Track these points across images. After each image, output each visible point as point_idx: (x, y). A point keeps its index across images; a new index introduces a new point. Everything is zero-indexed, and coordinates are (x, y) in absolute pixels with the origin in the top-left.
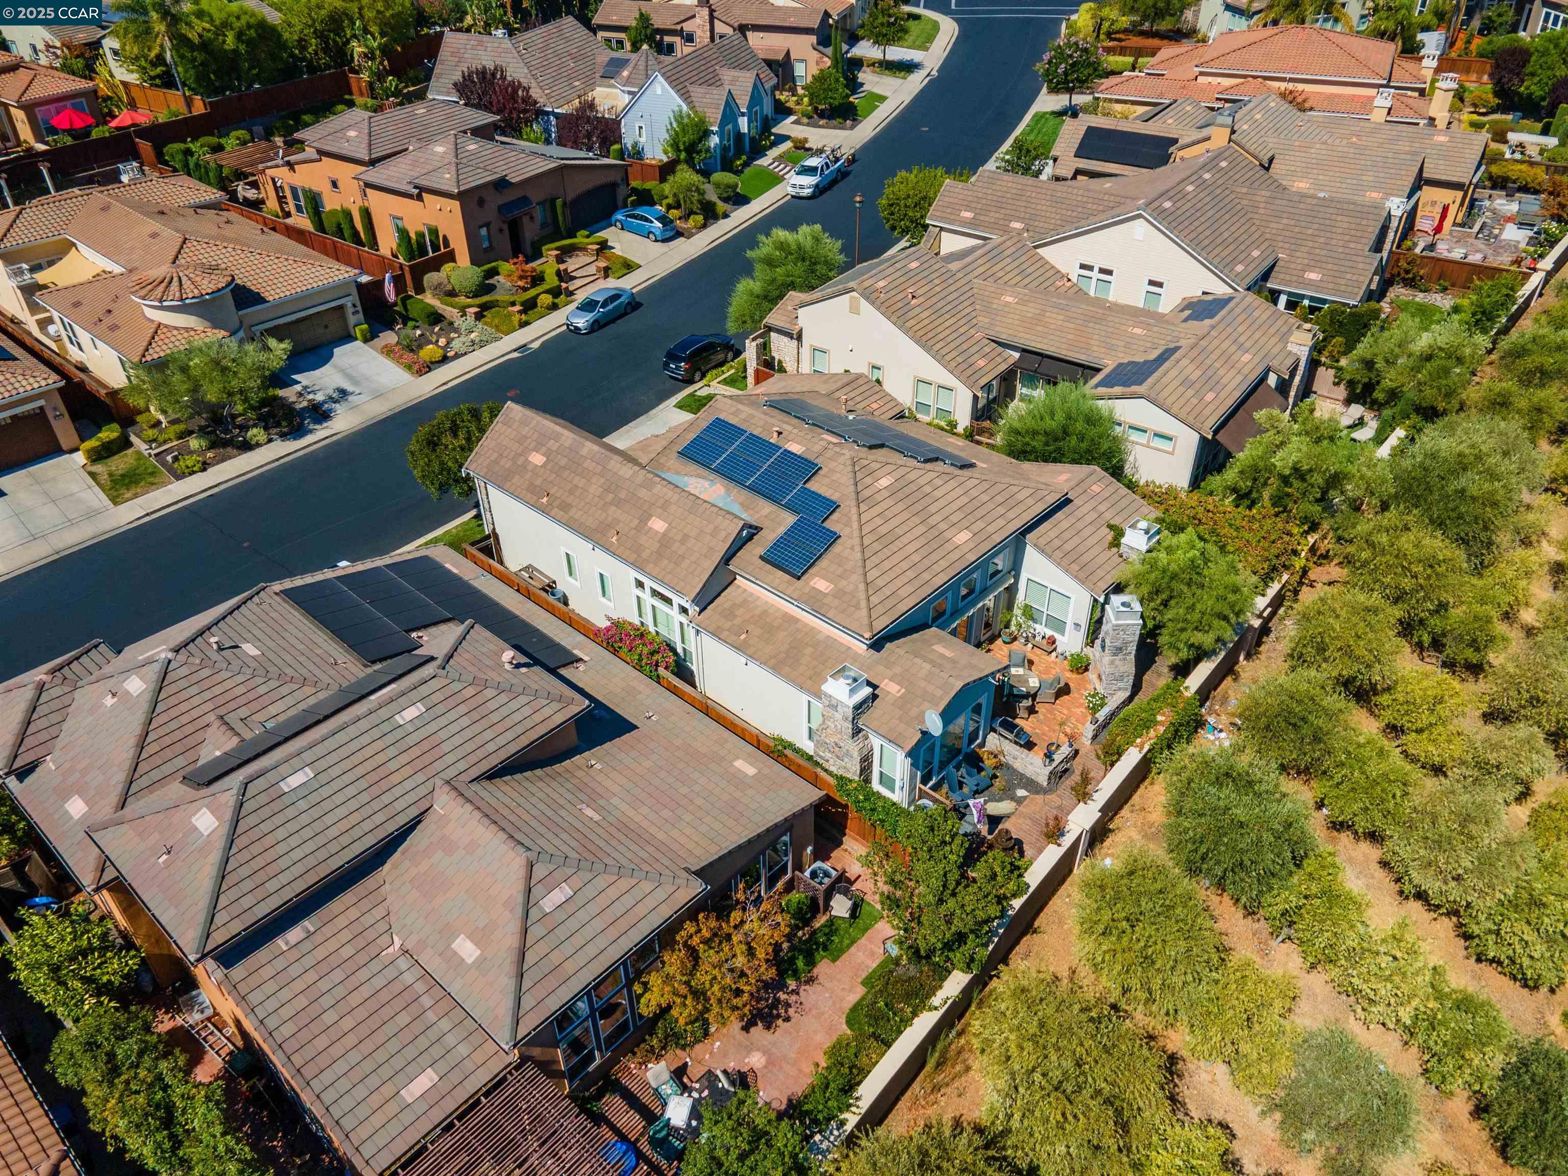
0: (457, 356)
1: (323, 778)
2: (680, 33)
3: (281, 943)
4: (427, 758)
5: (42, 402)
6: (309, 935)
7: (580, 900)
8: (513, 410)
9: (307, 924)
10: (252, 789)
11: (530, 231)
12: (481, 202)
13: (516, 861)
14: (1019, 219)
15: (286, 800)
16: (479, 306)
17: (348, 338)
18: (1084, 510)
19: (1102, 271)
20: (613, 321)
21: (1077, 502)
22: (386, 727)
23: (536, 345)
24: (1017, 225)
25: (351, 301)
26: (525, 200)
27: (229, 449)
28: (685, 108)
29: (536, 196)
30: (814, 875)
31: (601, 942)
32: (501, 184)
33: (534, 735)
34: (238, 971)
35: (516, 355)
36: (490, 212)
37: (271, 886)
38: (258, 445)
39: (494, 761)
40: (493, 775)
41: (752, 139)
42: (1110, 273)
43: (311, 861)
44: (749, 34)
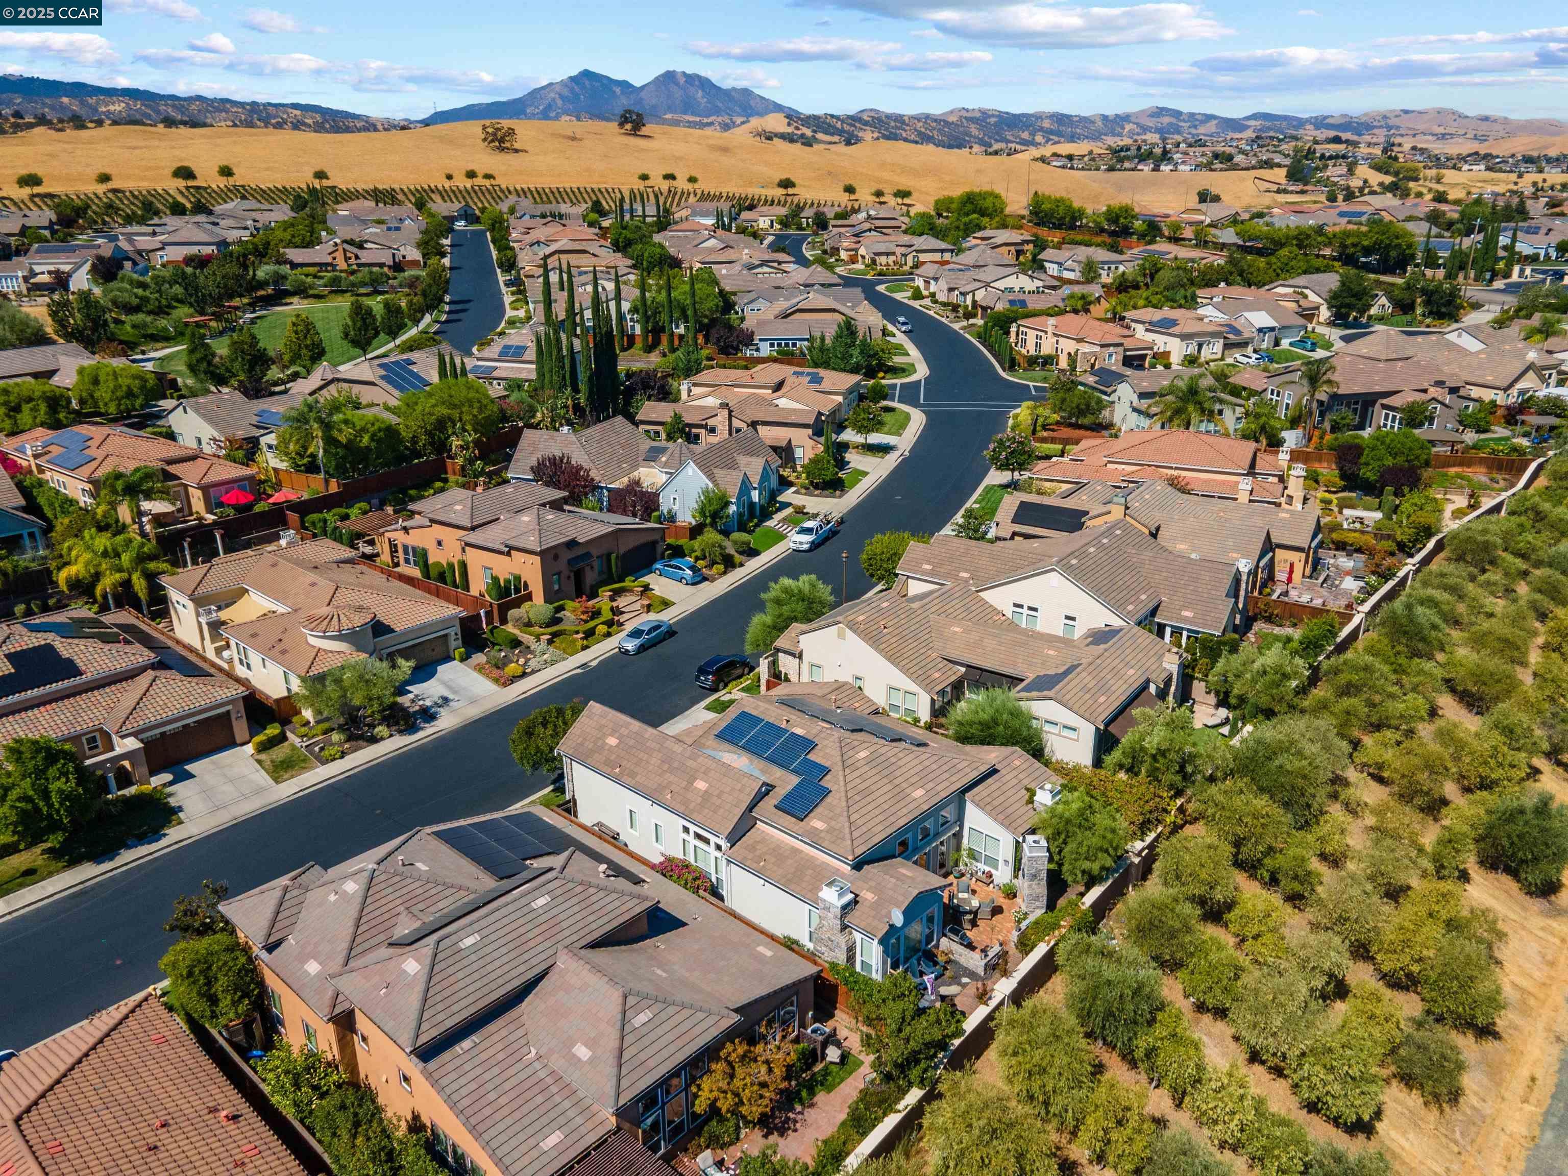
0: (534, 672)
1: (486, 941)
2: (705, 427)
3: (458, 1049)
4: (554, 931)
5: (229, 707)
6: (476, 1045)
7: (657, 1021)
8: (594, 707)
9: (475, 1038)
10: (442, 945)
11: (590, 577)
12: (556, 557)
13: (615, 997)
14: (966, 571)
15: (463, 954)
16: (550, 634)
17: (448, 658)
18: (1008, 777)
19: (1030, 608)
20: (654, 645)
21: (1003, 772)
22: (525, 910)
23: (594, 664)
24: (965, 575)
25: (454, 631)
26: (588, 555)
27: (361, 742)
28: (711, 485)
29: (595, 552)
30: (814, 1031)
31: (672, 1048)
32: (572, 544)
33: (621, 920)
34: (432, 1065)
35: (579, 671)
36: (562, 565)
37: (455, 1008)
38: (382, 739)
39: (596, 935)
40: (595, 945)
41: (762, 507)
42: (1035, 610)
43: (479, 994)
44: (759, 428)
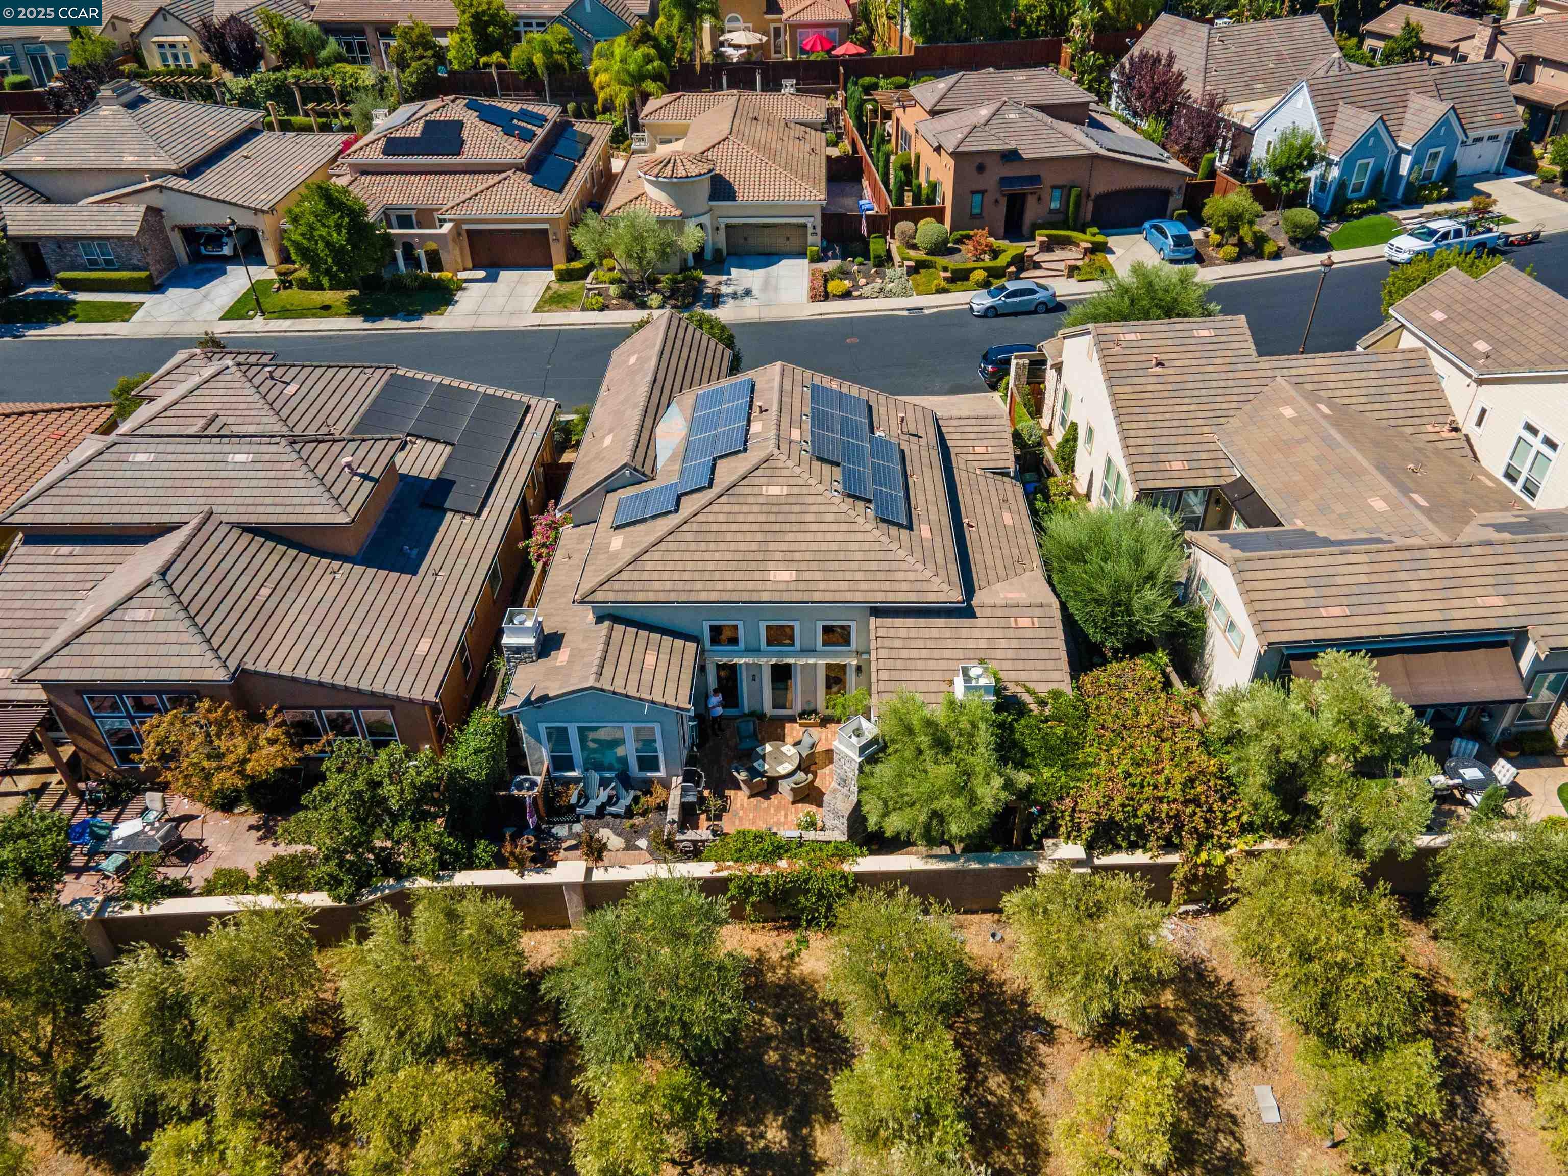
0: (860, 297)
1: (155, 466)
3: (54, 549)
4: (221, 492)
5: (546, 226)
6: (71, 555)
7: (150, 627)
9: (78, 549)
11: (1033, 210)
12: (981, 169)
13: (148, 577)
14: (1489, 339)
15: (125, 466)
16: (917, 262)
17: (800, 254)
18: (976, 633)
20: (1016, 314)
21: (979, 622)
23: (927, 312)
25: (814, 222)
26: (1035, 179)
29: (1050, 178)
31: (131, 661)
32: (1011, 156)
34: (24, 549)
35: (905, 313)
37: (67, 509)
40: (252, 529)
42: (1553, 446)
